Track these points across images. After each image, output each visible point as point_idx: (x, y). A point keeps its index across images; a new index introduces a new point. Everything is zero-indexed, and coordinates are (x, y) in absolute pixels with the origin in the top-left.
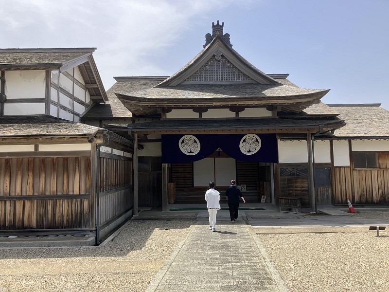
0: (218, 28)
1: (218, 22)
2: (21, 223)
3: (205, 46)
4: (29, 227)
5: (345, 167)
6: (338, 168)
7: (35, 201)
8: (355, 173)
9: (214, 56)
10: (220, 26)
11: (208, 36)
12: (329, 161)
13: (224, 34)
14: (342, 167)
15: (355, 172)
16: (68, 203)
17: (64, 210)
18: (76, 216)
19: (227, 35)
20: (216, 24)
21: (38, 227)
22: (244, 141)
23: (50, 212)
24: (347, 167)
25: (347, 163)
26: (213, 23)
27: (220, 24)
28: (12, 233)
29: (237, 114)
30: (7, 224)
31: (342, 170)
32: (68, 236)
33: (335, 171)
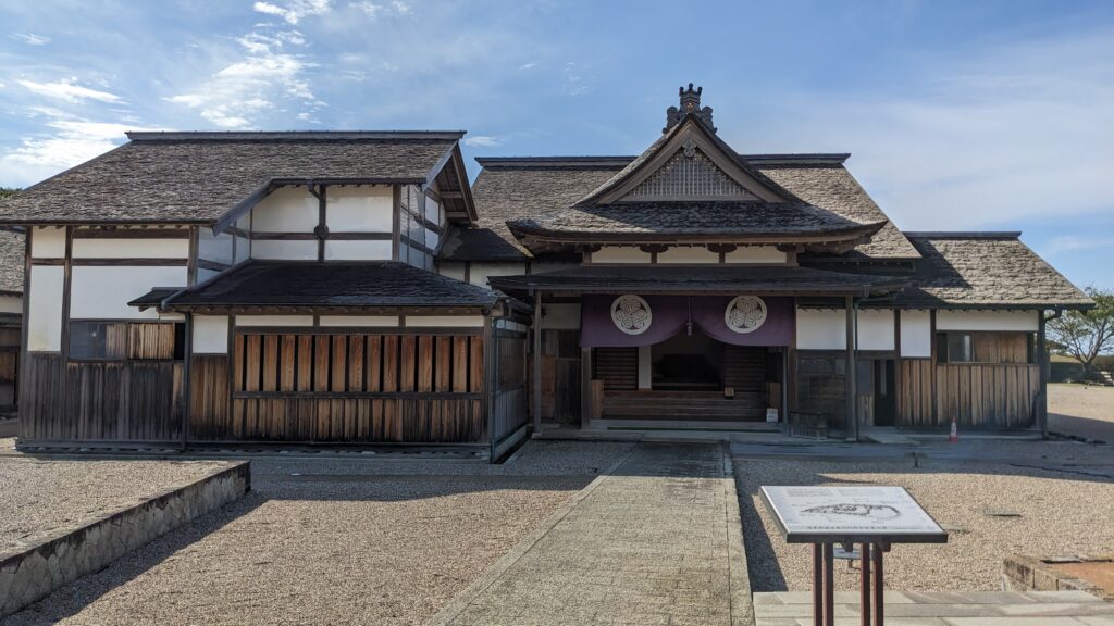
0: (690, 95)
1: (691, 85)
2: (380, 431)
3: (665, 131)
4: (392, 439)
5: (920, 359)
6: (908, 362)
7: (401, 401)
8: (941, 371)
9: (682, 149)
10: (694, 93)
11: (671, 111)
12: (891, 347)
13: (701, 107)
14: (916, 359)
15: (940, 369)
16: (449, 405)
17: (443, 415)
18: (462, 426)
19: (708, 110)
20: (686, 89)
21: (404, 439)
22: (734, 307)
23: (423, 418)
24: (925, 359)
25: (925, 351)
26: (682, 89)
27: (695, 89)
28: (367, 448)
29: (722, 258)
30: (360, 434)
31: (916, 365)
32: (450, 454)
33: (902, 366)
